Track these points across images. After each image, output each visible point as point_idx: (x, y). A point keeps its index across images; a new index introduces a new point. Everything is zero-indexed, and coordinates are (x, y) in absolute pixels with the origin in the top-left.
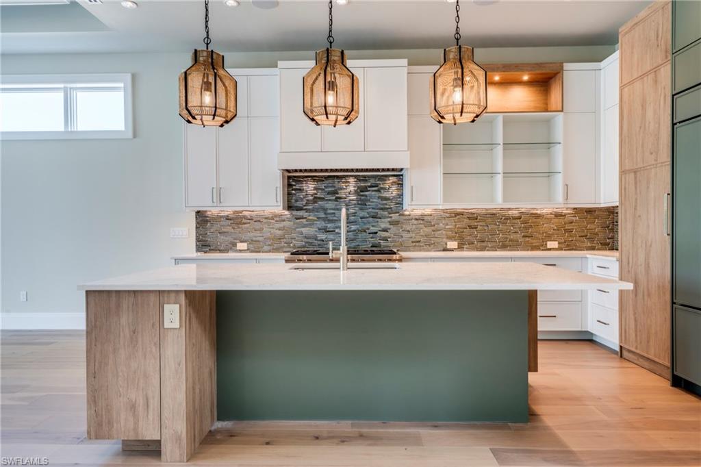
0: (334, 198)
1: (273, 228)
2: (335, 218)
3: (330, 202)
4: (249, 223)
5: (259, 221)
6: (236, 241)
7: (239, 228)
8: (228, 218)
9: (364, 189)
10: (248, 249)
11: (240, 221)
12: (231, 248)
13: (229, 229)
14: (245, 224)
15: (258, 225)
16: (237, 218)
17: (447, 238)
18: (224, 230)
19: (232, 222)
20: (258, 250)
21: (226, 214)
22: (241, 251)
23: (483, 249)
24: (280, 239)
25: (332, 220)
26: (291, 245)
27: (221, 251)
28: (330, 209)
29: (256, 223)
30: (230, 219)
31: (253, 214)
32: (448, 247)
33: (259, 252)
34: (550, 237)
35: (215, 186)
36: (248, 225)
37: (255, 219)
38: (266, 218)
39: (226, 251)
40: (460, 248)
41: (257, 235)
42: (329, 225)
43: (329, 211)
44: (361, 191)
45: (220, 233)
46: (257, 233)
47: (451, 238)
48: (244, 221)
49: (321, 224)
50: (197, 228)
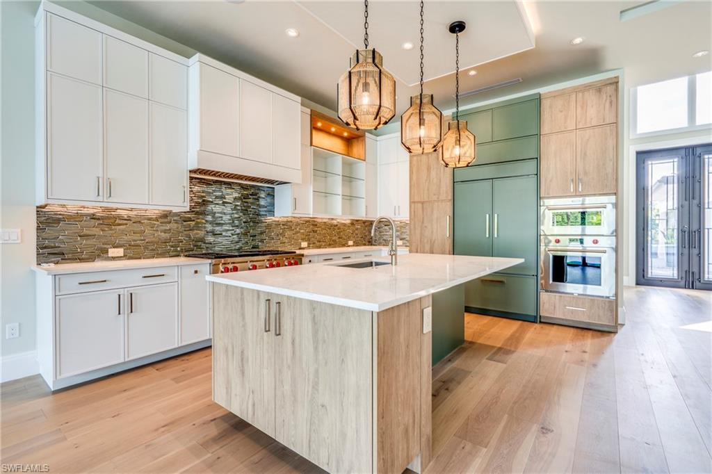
0: (221, 202)
1: (157, 231)
2: (222, 222)
3: (217, 206)
4: (126, 224)
5: (140, 222)
6: (105, 246)
7: (111, 230)
8: (93, 217)
9: (246, 197)
10: (125, 256)
11: (113, 221)
12: (99, 256)
13: (96, 231)
14: (119, 225)
15: (137, 227)
16: (108, 218)
17: (302, 239)
18: (86, 232)
19: (101, 222)
20: (137, 256)
21: (92, 211)
22: (114, 258)
23: (319, 247)
24: (165, 243)
25: (220, 224)
26: (179, 249)
27: (81, 260)
28: (218, 213)
29: (135, 224)
30: (99, 219)
31: (132, 214)
32: (302, 246)
33: (140, 258)
34: (349, 238)
35: (101, 175)
36: (124, 227)
37: (133, 220)
38: (149, 219)
39: (91, 259)
40: (309, 247)
41: (136, 238)
42: (217, 228)
43: (217, 215)
44: (244, 198)
45: (80, 236)
46: (137, 237)
47: (303, 240)
48: (118, 221)
49: (209, 227)
50: (38, 228)
